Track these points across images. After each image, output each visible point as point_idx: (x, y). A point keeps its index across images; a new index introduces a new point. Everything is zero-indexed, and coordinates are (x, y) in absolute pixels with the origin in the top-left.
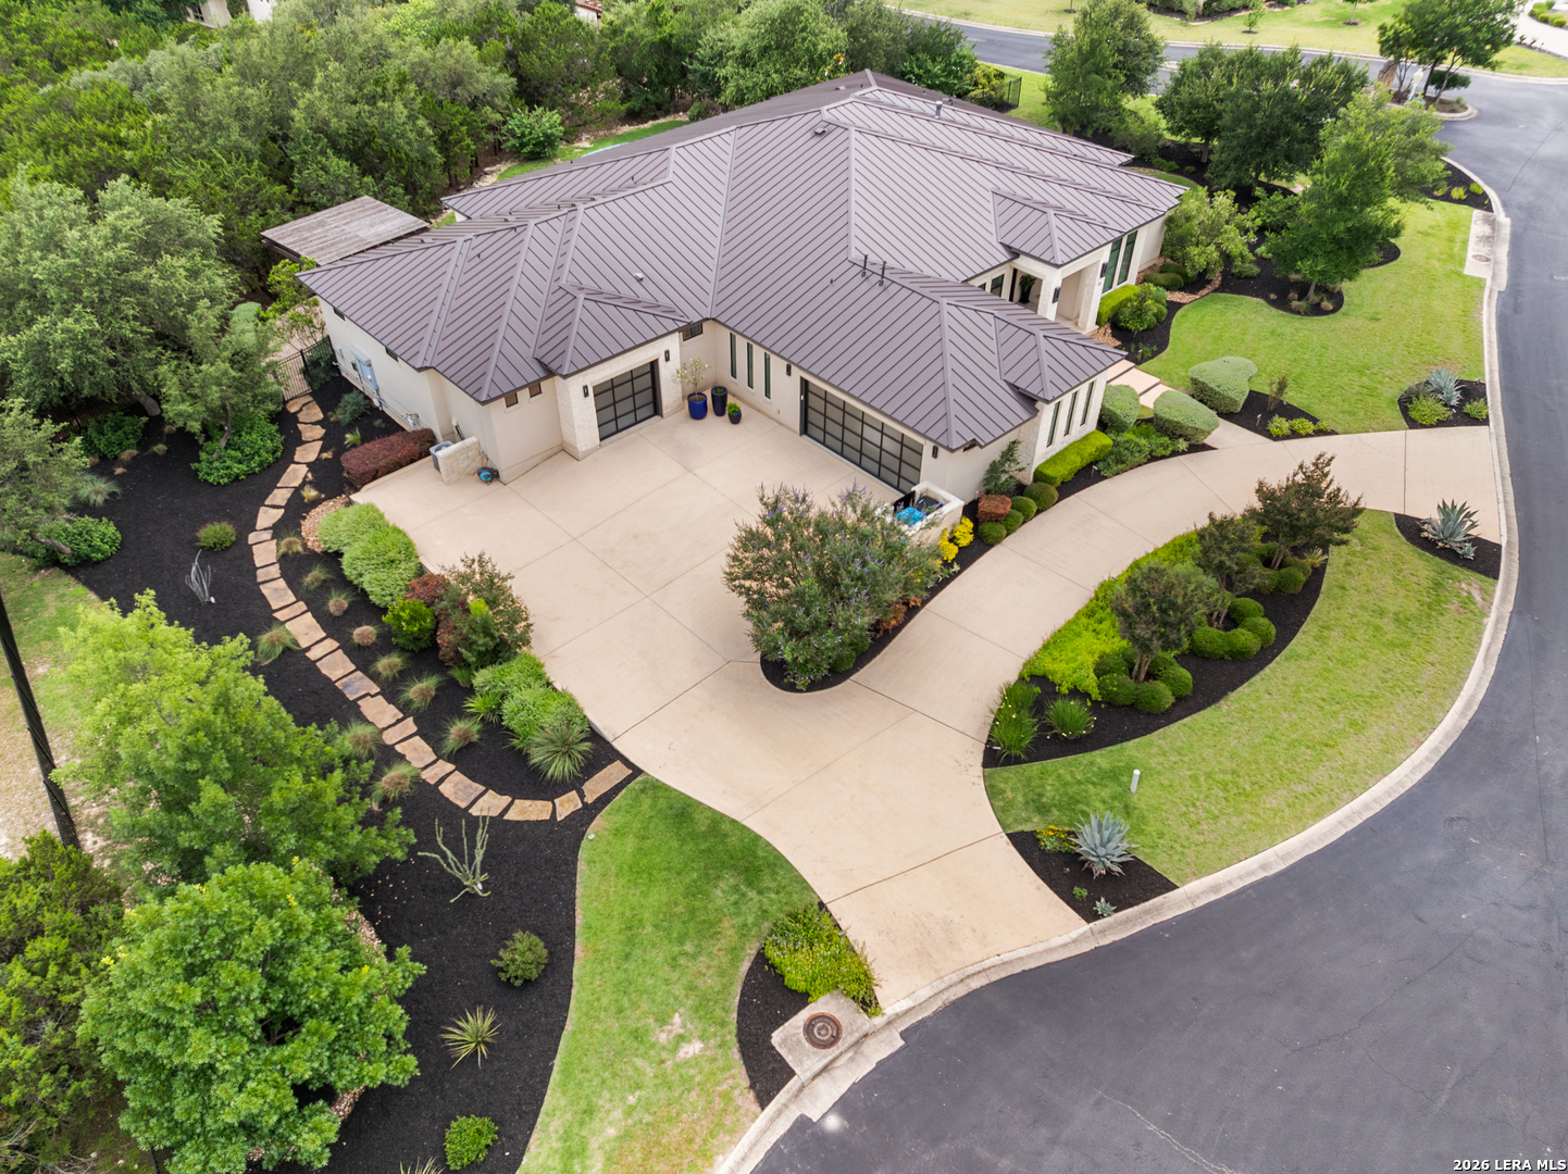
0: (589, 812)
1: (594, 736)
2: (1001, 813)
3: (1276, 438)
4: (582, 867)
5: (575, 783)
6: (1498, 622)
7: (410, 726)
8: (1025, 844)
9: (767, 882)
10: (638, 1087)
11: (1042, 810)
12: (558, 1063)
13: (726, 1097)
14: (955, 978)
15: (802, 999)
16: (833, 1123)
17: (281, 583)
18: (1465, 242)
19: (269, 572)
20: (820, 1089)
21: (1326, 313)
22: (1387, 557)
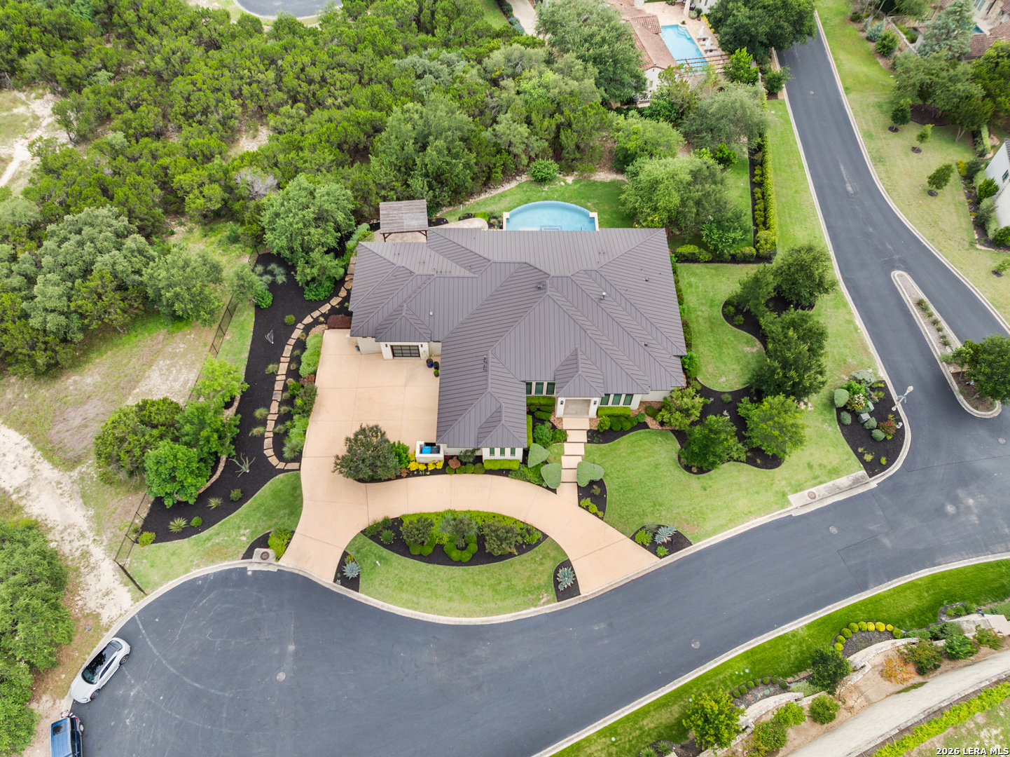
0: (283, 471)
1: (301, 452)
2: (350, 544)
4: (269, 483)
5: (287, 461)
7: (275, 417)
8: (345, 554)
9: (292, 518)
10: (229, 537)
11: (358, 552)
12: (223, 521)
13: (239, 552)
14: (299, 569)
15: (267, 546)
16: (250, 573)
17: (291, 348)
18: (821, 483)
19: (292, 342)
20: (254, 565)
21: (691, 472)
22: (540, 568)
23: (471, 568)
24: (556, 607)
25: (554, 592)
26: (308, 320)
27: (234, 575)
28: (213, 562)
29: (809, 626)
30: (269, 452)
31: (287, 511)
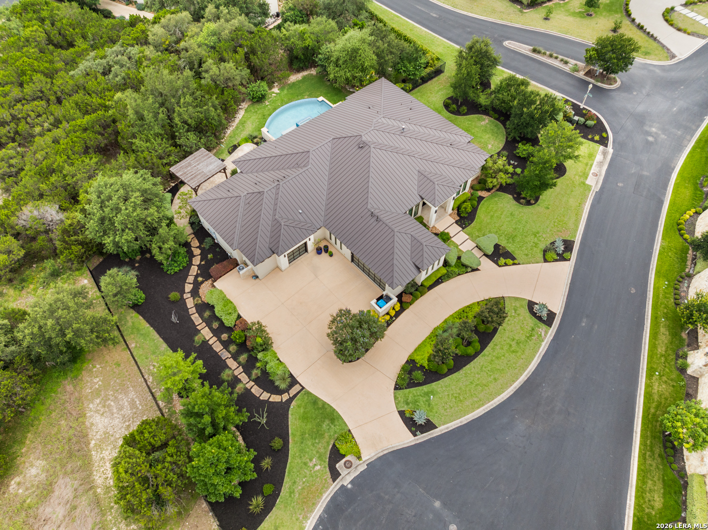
0: (291, 400)
1: (291, 376)
2: (397, 404)
3: (500, 266)
4: (290, 416)
5: (287, 391)
6: (546, 343)
7: (241, 369)
8: (402, 413)
9: (336, 423)
10: (305, 477)
11: (408, 404)
12: (287, 470)
13: (325, 480)
14: (380, 451)
15: (343, 456)
16: (349, 486)
17: (197, 315)
18: (591, 165)
19: (192, 310)
20: (347, 478)
21: (531, 204)
22: (521, 318)
23: (486, 351)
24: (552, 332)
25: (543, 325)
26: (188, 288)
27: (339, 498)
28: (315, 504)
29: (663, 239)
30: (265, 396)
31: (327, 422)
